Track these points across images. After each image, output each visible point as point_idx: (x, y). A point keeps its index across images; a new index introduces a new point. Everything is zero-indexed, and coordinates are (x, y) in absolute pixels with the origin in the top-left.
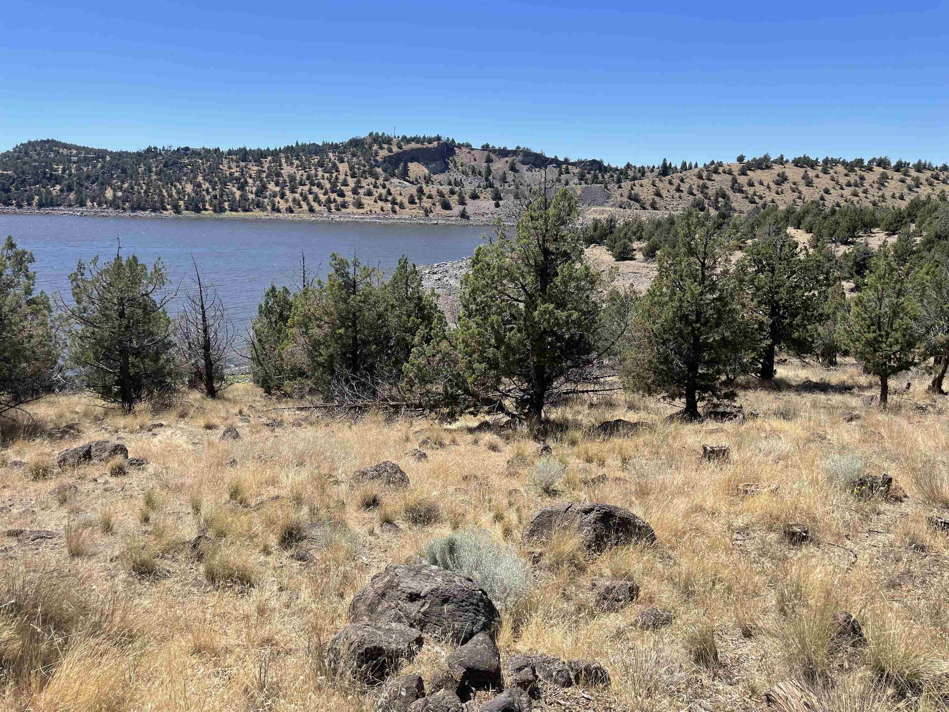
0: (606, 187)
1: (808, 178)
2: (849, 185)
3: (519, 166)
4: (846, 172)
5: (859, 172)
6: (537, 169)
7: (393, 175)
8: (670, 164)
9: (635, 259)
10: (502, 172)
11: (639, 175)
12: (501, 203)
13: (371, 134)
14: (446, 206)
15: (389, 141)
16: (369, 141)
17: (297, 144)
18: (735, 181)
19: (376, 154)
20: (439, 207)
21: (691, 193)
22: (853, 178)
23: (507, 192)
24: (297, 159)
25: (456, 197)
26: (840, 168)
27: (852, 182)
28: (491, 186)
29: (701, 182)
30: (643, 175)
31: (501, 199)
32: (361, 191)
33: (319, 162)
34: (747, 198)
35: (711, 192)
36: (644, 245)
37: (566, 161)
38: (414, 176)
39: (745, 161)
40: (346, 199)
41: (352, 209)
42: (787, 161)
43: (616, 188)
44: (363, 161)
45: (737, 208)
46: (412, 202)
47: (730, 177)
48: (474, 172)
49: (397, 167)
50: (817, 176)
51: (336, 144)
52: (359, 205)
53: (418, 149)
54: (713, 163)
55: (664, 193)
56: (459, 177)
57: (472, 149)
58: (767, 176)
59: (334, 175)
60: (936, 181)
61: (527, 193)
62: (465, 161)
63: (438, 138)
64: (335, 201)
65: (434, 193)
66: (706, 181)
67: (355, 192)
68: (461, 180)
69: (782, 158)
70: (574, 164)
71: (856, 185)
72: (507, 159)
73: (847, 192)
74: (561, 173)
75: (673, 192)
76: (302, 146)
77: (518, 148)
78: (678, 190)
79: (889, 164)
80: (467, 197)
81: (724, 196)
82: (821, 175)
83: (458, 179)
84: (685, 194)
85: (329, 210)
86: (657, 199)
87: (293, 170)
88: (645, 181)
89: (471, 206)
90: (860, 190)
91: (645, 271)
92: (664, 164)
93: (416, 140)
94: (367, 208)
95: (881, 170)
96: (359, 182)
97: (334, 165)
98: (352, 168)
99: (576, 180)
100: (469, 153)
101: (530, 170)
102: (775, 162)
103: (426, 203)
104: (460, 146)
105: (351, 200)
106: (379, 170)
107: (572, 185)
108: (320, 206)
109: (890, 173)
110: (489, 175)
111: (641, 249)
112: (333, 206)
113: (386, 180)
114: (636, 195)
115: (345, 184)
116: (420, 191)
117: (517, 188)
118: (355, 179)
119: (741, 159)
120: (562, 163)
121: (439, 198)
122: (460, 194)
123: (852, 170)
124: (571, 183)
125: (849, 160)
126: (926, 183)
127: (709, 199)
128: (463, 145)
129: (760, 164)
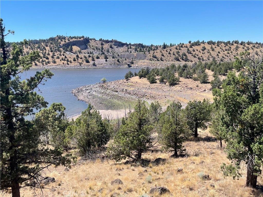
0: (145, 53)
1: (213, 48)
2: (226, 50)
3: (113, 46)
4: (225, 45)
5: (229, 46)
6: (120, 47)
7: (67, 51)
8: (166, 44)
9: (157, 83)
10: (107, 48)
11: (156, 48)
12: (108, 60)
13: (57, 36)
14: (88, 62)
15: (64, 38)
16: (57, 38)
17: (29, 40)
18: (188, 50)
19: (60, 43)
20: (85, 62)
21: (174, 54)
22: (227, 48)
23: (110, 56)
24: (29, 46)
25: (91, 58)
26: (223, 44)
27: (227, 49)
28: (104, 54)
29: (177, 50)
30: (157, 48)
31: (107, 58)
32: (55, 57)
33: (38, 46)
34: (193, 55)
35: (181, 54)
36: (159, 77)
37: (130, 44)
38: (75, 51)
39: (191, 43)
40: (49, 60)
41: (52, 64)
42: (205, 42)
43: (148, 53)
44: (55, 46)
45: (190, 59)
46: (75, 60)
47: (187, 49)
48: (97, 49)
49: (68, 48)
50: (216, 47)
51: (44, 40)
52: (55, 62)
53: (76, 41)
54: (180, 44)
55: (165, 55)
56: (92, 51)
57: (96, 40)
58: (199, 48)
59: (44, 51)
60: (254, 48)
61: (117, 56)
62: (93, 45)
63: (83, 37)
64: (45, 61)
65: (83, 57)
66: (179, 50)
67: (53, 57)
68: (92, 52)
69: (204, 41)
70: (133, 45)
71: (228, 50)
72: (109, 44)
73: (226, 52)
74: (128, 49)
75: (168, 54)
76: (31, 41)
77: (113, 40)
78: (169, 53)
79: (239, 42)
80: (95, 58)
81: (185, 55)
82: (217, 47)
83: (91, 52)
84: (172, 55)
85: (43, 64)
86: (162, 57)
87: (28, 50)
88: (158, 51)
89: (97, 61)
90: (230, 52)
91: (160, 87)
92: (164, 45)
93: (75, 37)
94: (58, 63)
95: (236, 44)
96: (54, 54)
97: (44, 47)
98: (51, 49)
99: (134, 51)
100: (95, 42)
101: (117, 47)
102: (201, 43)
103: (80, 61)
104: (91, 39)
105: (51, 60)
106: (61, 49)
107: (132, 53)
108: (39, 63)
109: (239, 46)
110: (103, 49)
111: (158, 79)
112: (44, 63)
113: (64, 52)
114: (155, 56)
115: (49, 54)
116: (78, 56)
117: (113, 54)
118: (52, 53)
119: (190, 42)
120: (129, 45)
121: (85, 59)
122: (92, 57)
123: (227, 45)
124: (132, 52)
125: (225, 42)
126: (251, 48)
127: (180, 56)
128: (92, 39)
129: (197, 44)
